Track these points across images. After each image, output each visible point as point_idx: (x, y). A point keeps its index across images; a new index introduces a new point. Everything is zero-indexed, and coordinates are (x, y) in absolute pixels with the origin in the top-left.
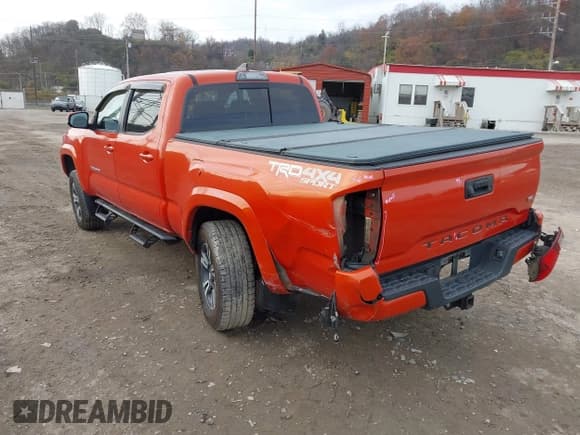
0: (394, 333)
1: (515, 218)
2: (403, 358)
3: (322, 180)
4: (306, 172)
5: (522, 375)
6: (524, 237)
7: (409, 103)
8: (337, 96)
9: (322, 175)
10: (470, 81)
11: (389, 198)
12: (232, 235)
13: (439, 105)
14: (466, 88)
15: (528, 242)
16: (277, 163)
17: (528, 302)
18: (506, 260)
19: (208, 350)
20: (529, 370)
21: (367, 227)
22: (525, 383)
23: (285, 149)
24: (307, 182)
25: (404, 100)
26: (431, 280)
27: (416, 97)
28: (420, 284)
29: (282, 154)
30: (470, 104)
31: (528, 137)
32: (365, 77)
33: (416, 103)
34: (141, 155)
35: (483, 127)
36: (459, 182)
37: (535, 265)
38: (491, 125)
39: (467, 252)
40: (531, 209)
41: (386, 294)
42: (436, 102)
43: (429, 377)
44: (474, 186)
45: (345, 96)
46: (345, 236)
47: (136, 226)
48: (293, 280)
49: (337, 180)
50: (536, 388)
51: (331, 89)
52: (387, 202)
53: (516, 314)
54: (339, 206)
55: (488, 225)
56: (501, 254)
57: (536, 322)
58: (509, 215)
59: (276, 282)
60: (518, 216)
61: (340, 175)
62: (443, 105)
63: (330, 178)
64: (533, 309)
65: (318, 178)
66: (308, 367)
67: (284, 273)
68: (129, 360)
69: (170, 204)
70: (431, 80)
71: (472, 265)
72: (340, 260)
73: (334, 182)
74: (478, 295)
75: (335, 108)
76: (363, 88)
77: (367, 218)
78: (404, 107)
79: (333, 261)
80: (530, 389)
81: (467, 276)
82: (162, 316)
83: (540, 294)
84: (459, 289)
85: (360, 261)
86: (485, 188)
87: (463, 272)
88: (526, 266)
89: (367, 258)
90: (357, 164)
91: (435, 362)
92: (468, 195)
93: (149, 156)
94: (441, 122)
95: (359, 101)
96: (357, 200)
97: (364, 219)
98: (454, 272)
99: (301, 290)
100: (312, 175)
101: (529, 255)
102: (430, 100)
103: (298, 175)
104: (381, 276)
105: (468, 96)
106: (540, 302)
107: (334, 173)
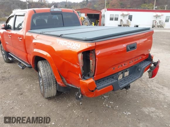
0: (104, 96)
1: (144, 57)
2: (107, 106)
3: (74, 46)
4: (69, 44)
5: (146, 110)
6: (147, 64)
7: (113, 20)
8: (91, 18)
9: (74, 45)
10: (131, 13)
11: (98, 53)
12: (48, 65)
13: (122, 21)
14: (130, 15)
15: (149, 65)
16: (59, 40)
17: (148, 83)
18: (141, 72)
19: (41, 105)
20: (148, 108)
21: (91, 64)
22: (147, 113)
23: (62, 35)
24: (69, 47)
25: (111, 19)
26: (115, 81)
27: (115, 18)
28: (110, 83)
29: (60, 36)
30: (131, 20)
31: (149, 29)
32: (100, 12)
33: (115, 20)
34: (19, 38)
35: (135, 27)
36: (124, 46)
37: (151, 73)
38: (137, 26)
39: (128, 70)
40: (149, 54)
41: (98, 87)
42: (121, 20)
43: (116, 113)
44: (130, 47)
45: (94, 18)
46: (83, 67)
47: (20, 62)
48: (68, 82)
49: (79, 46)
50: (151, 115)
51: (90, 16)
52: (97, 54)
53: (144, 88)
54: (80, 56)
55: (135, 60)
56: (139, 70)
57: (150, 90)
58: (142, 56)
59: (61, 83)
60: (145, 57)
61: (80, 45)
62: (123, 21)
63: (77, 45)
64: (150, 86)
65: (72, 46)
66: (75, 110)
67: (64, 79)
68: (13, 110)
69: (28, 55)
70: (119, 13)
71: (130, 74)
72: (82, 76)
73: (78, 47)
74: (131, 85)
75: (91, 22)
76: (99, 16)
77: (91, 60)
78: (112, 21)
79: (79, 76)
80: (149, 115)
81: (128, 78)
82: (27, 93)
83: (152, 80)
84: (125, 83)
85: (89, 76)
86: (134, 47)
87: (127, 76)
88: (148, 73)
89: (91, 75)
90: (86, 40)
91: (117, 107)
92: (128, 51)
93: (21, 38)
94: (122, 25)
95: (98, 20)
96: (87, 54)
97: (90, 60)
98: (123, 77)
99: (70, 85)
100: (71, 44)
101: (149, 70)
102: (119, 19)
103: (66, 44)
104: (96, 81)
105: (130, 18)
106: (152, 83)
107: (78, 44)
